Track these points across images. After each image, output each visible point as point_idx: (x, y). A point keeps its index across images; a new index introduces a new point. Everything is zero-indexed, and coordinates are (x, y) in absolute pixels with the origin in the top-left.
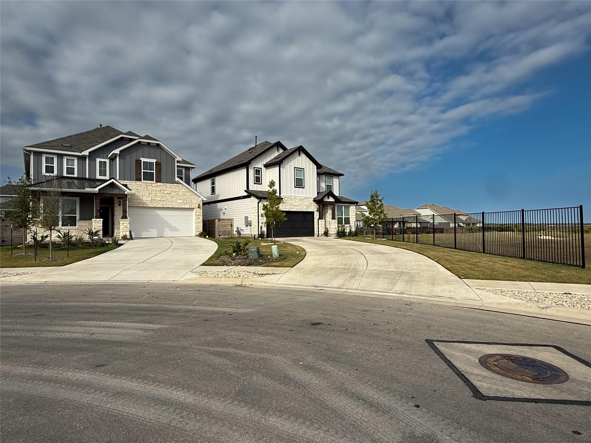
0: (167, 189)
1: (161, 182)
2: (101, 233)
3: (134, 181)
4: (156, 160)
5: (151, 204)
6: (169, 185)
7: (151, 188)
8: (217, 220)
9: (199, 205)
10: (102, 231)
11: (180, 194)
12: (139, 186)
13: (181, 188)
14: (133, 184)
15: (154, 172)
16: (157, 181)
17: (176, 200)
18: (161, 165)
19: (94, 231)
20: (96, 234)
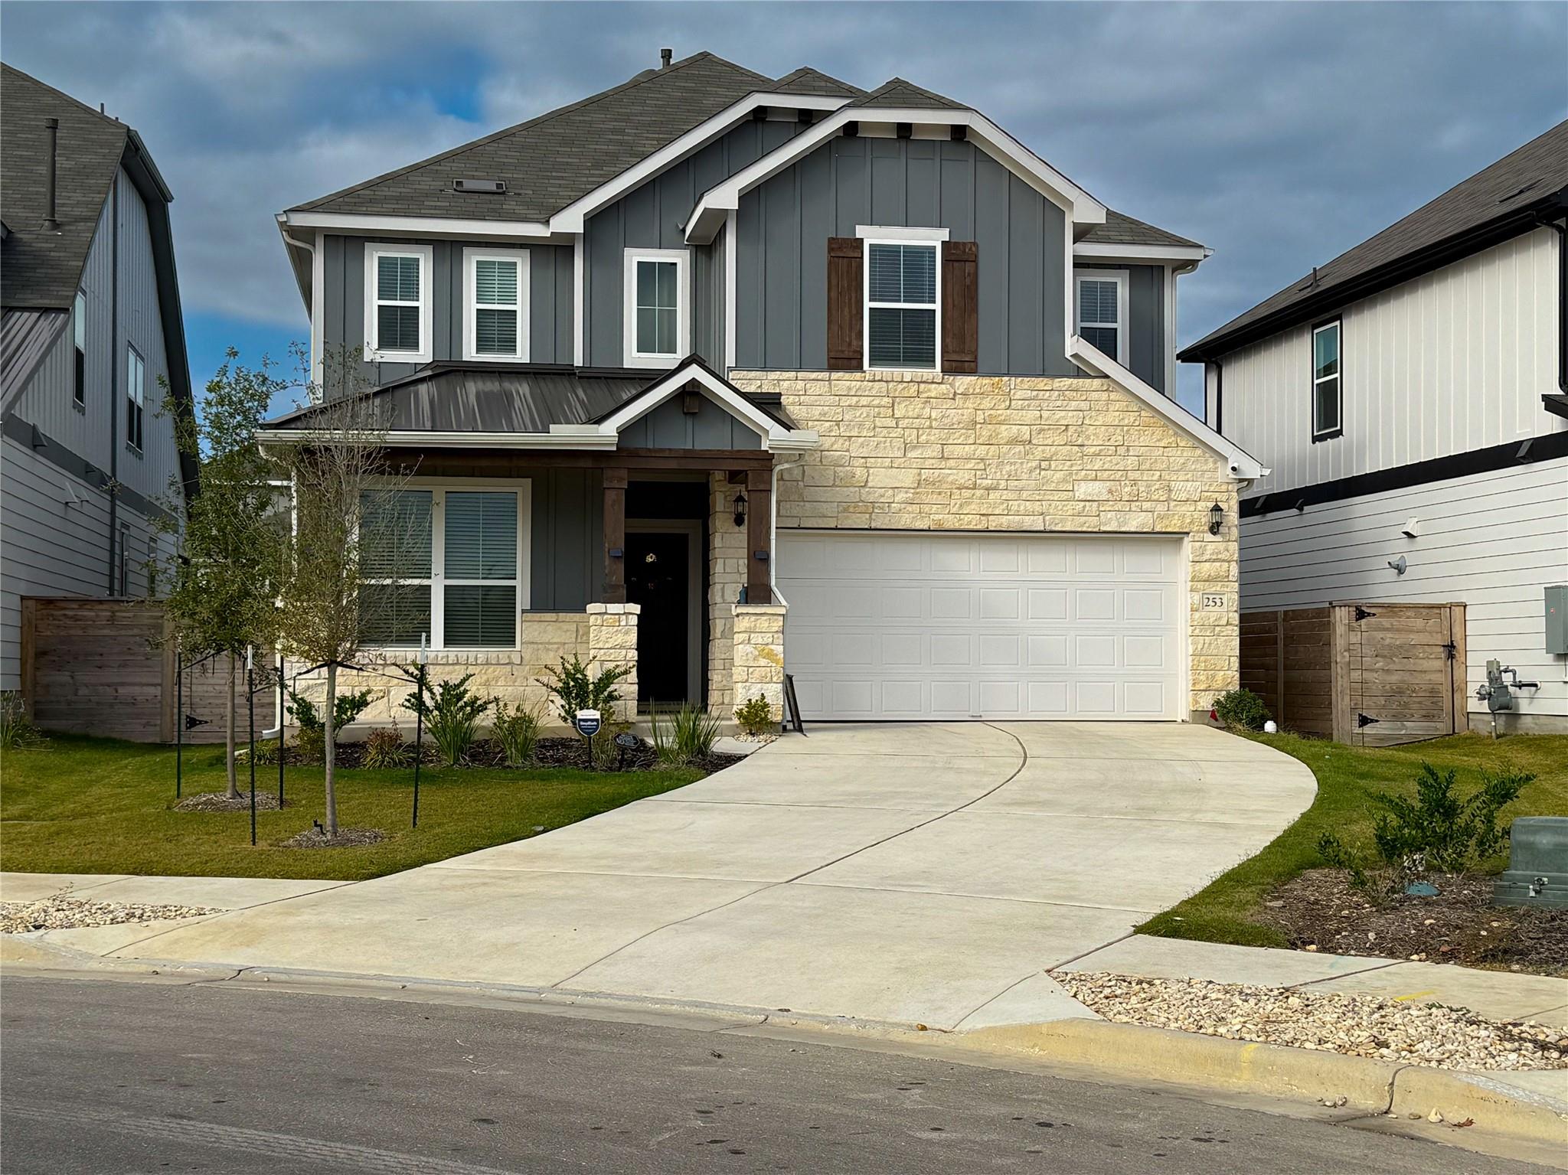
0: (1016, 416)
1: (973, 372)
2: (628, 687)
3: (821, 370)
4: (944, 234)
5: (916, 508)
6: (1022, 387)
7: (915, 407)
8: (1341, 617)
9: (1217, 509)
10: (633, 676)
11: (1095, 438)
12: (846, 401)
13: (1101, 405)
14: (815, 388)
15: (937, 306)
16: (953, 367)
17: (1064, 480)
18: (975, 261)
19: (593, 673)
20: (602, 691)
